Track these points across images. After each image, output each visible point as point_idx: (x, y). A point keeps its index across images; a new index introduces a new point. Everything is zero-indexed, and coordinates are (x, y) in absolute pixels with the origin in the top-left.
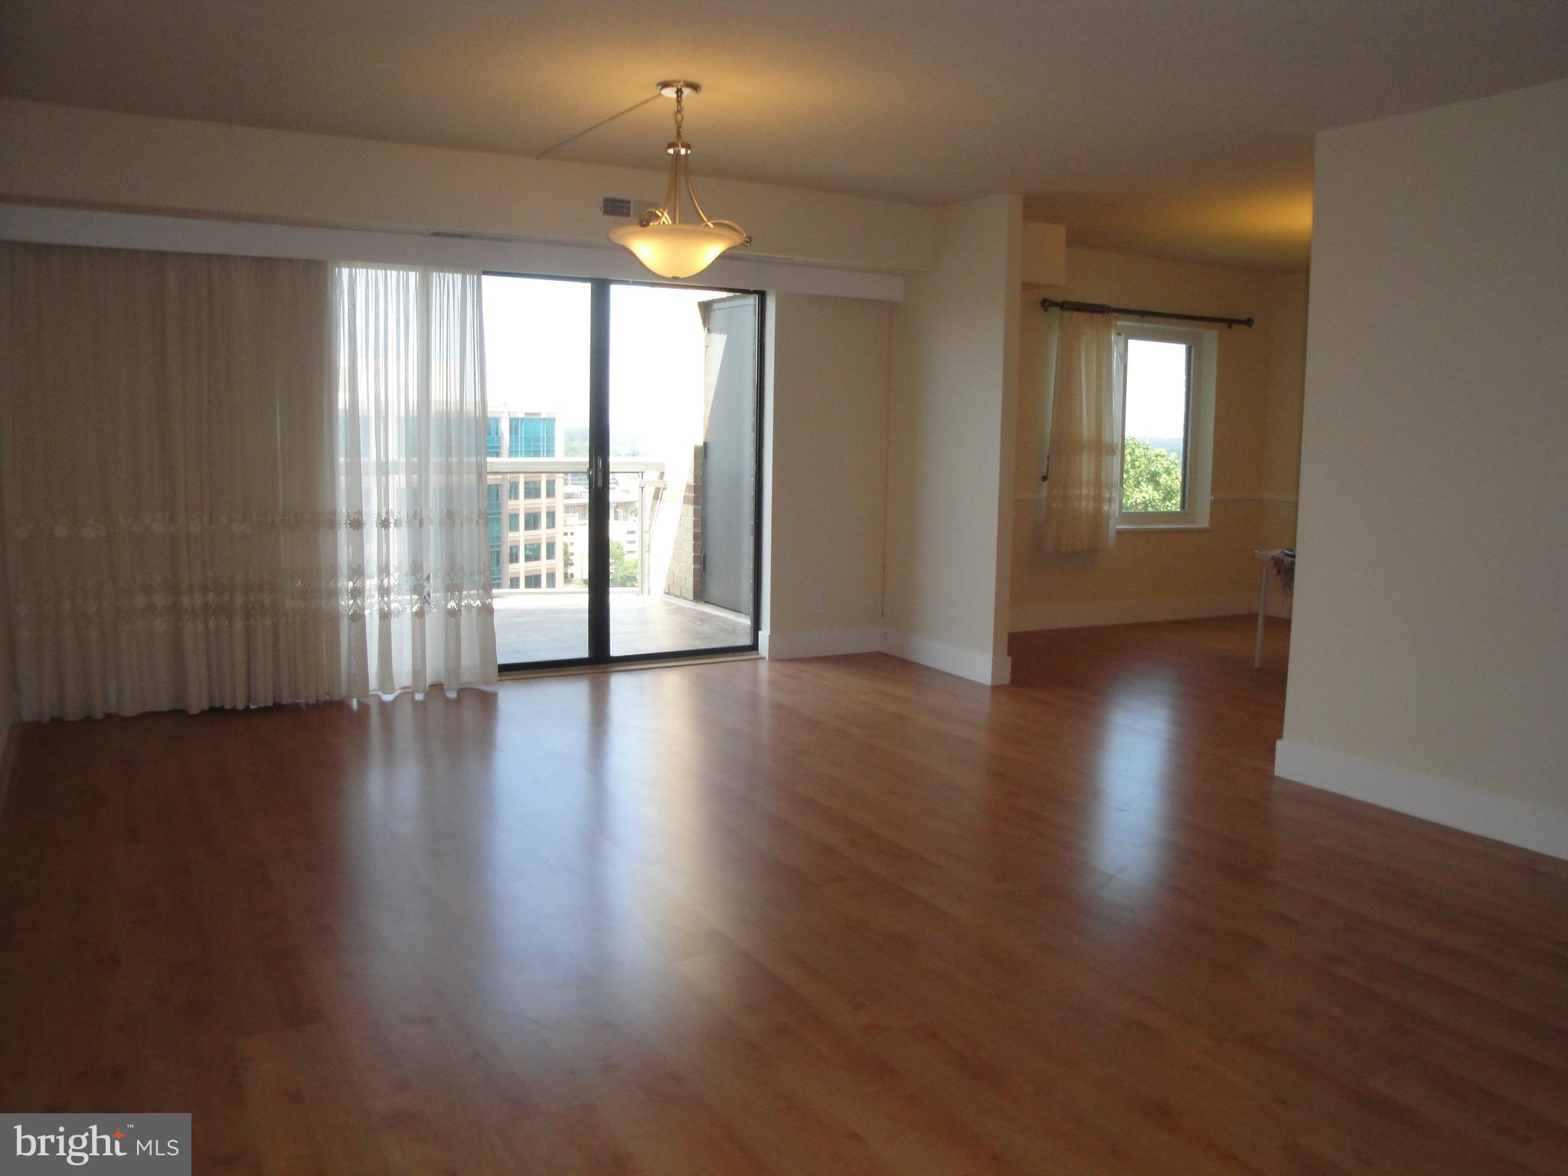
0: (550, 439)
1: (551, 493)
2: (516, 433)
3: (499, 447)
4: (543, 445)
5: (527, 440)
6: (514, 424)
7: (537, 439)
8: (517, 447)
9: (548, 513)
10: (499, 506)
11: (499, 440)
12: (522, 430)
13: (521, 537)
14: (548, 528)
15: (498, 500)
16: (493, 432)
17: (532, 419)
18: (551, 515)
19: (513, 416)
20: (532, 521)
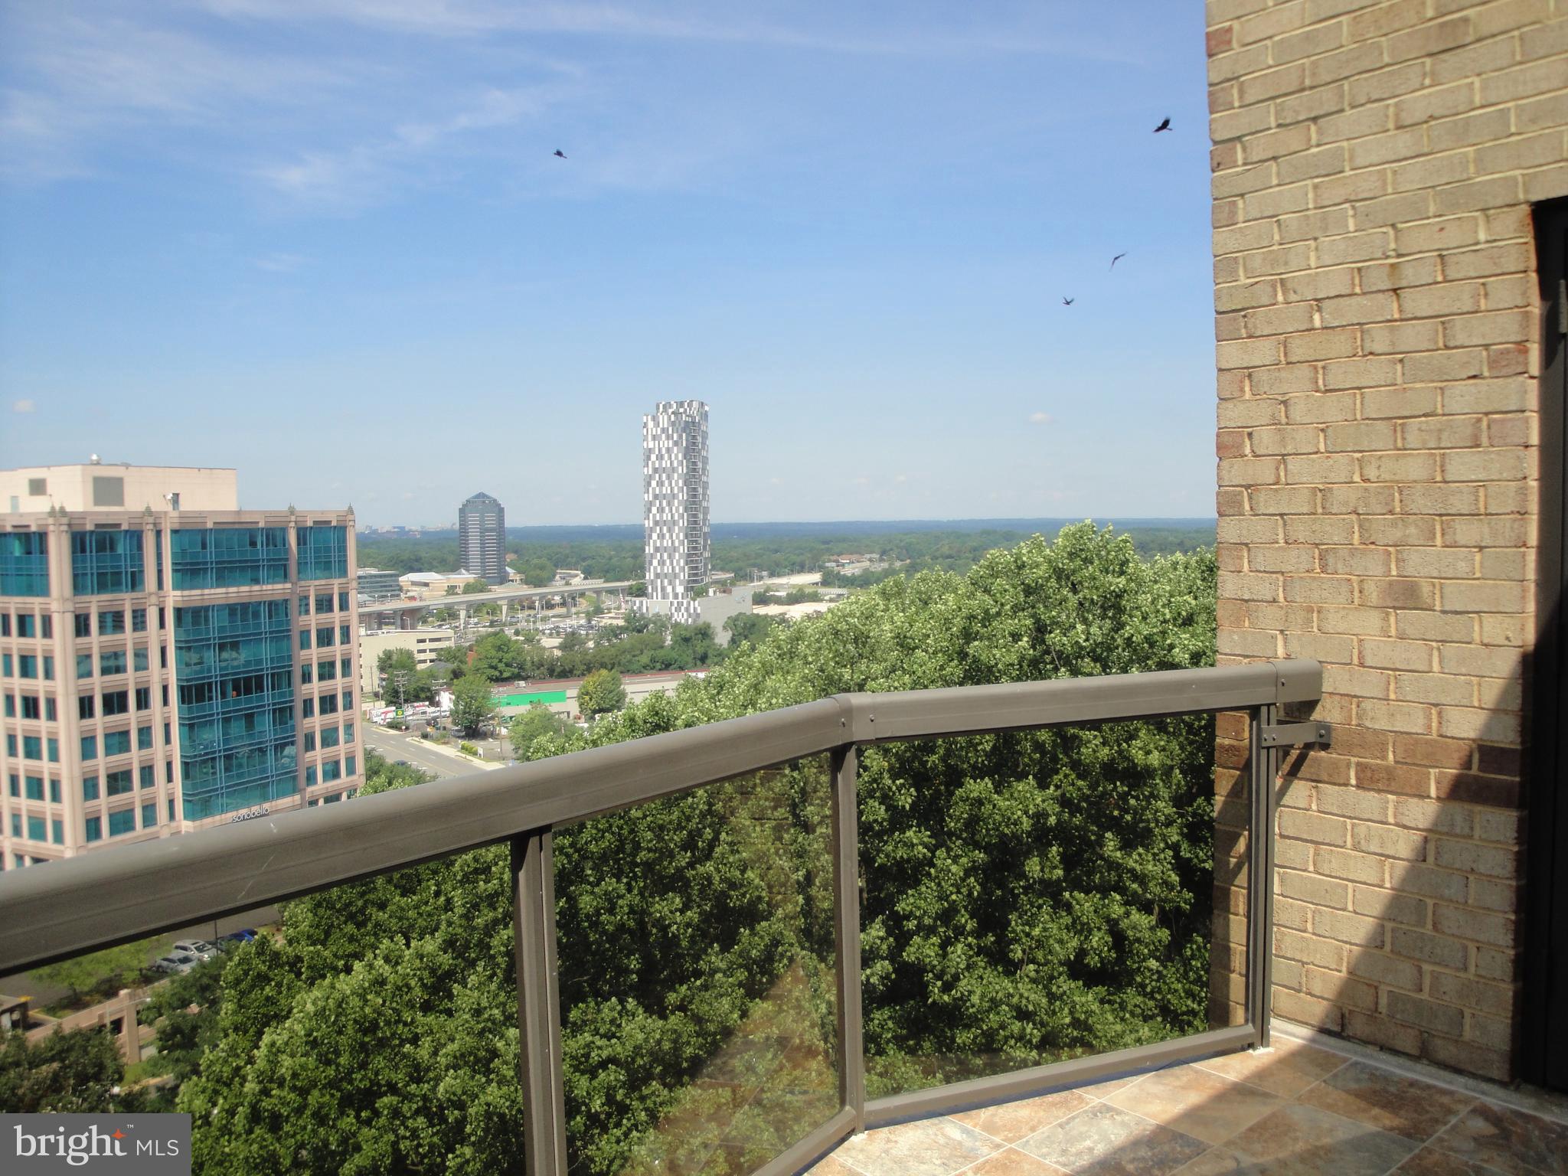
0: (342, 548)
1: (344, 606)
2: (305, 544)
3: (287, 560)
4: (334, 556)
5: (317, 550)
6: (302, 534)
7: (328, 549)
8: (306, 558)
9: (342, 628)
10: (288, 622)
11: (287, 551)
12: (311, 544)
13: (314, 654)
14: (342, 643)
15: (287, 615)
16: (279, 541)
17: (322, 526)
18: (346, 632)
19: (301, 525)
20: (325, 637)
